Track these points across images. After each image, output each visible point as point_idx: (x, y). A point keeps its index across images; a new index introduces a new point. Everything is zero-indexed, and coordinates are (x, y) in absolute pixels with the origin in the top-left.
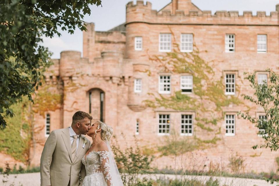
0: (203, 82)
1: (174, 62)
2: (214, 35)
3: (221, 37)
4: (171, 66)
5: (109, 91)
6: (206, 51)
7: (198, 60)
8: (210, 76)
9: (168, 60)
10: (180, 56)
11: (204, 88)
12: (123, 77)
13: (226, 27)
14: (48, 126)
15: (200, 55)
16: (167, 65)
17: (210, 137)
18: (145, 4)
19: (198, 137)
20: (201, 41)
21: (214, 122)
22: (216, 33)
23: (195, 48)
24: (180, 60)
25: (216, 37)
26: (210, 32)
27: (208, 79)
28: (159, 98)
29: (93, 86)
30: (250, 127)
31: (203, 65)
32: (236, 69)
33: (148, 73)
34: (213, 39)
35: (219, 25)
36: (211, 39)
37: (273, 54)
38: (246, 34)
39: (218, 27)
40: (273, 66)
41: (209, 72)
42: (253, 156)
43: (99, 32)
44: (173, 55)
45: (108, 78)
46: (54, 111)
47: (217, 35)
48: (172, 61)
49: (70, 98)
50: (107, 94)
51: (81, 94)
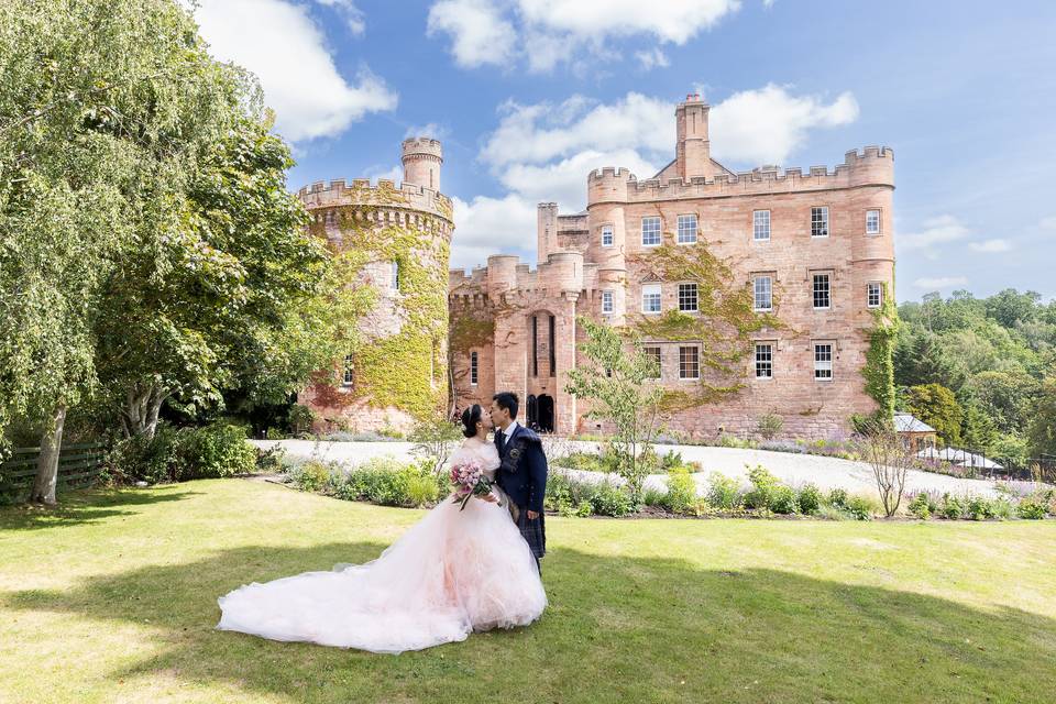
0: (714, 293)
1: (667, 263)
2: (733, 214)
3: (745, 216)
4: (660, 269)
5: (561, 315)
6: (720, 242)
7: (706, 257)
8: (727, 283)
9: (656, 261)
10: (675, 253)
11: (718, 302)
12: (584, 291)
13: (754, 199)
14: (474, 370)
15: (709, 249)
16: (655, 268)
17: (727, 385)
18: (617, 172)
19: (707, 383)
20: (711, 226)
21: (735, 359)
22: (736, 210)
23: (701, 239)
24: (675, 259)
25: (736, 217)
26: (726, 210)
27: (723, 287)
28: (642, 321)
29: (537, 308)
30: (798, 366)
31: (715, 266)
32: (772, 268)
33: (622, 283)
34: (733, 221)
35: (741, 196)
36: (727, 221)
37: (840, 240)
38: (791, 208)
39: (739, 200)
40: (840, 259)
41: (724, 276)
42: (806, 414)
43: (564, 217)
44: (665, 252)
45: (558, 295)
46: (483, 346)
47: (738, 213)
48: (662, 261)
49: (502, 327)
50: (557, 319)
51: (520, 320)
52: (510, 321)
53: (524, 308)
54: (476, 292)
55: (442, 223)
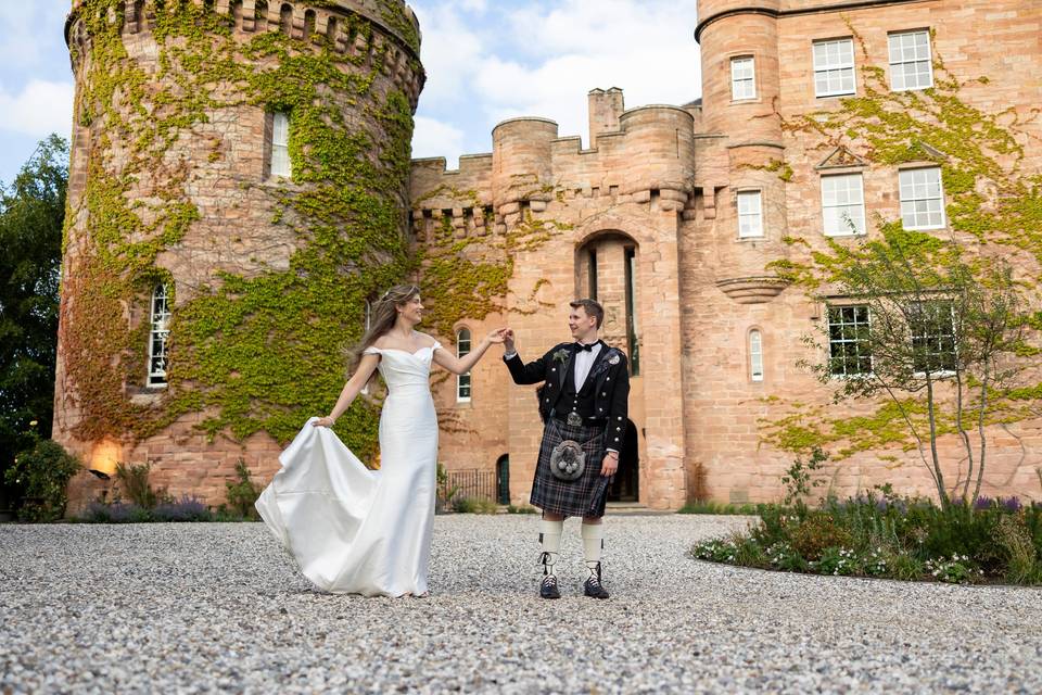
0: (981, 186)
1: (871, 128)
2: (1006, 23)
4: (858, 142)
5: (651, 239)
6: (985, 81)
7: (956, 112)
8: (1007, 163)
9: (849, 125)
10: (890, 107)
11: (990, 205)
12: (698, 191)
15: (962, 95)
16: (847, 140)
17: (1030, 378)
20: (962, 50)
22: (1012, 15)
23: (942, 76)
24: (889, 118)
25: (1014, 29)
26: (990, 17)
27: (999, 172)
28: (826, 251)
29: (598, 226)
31: (977, 128)
33: (782, 172)
34: (1007, 37)
36: (995, 37)
41: (1001, 149)
44: (867, 104)
45: (646, 195)
47: (1017, 22)
48: (863, 125)
49: (526, 270)
50: (644, 249)
51: (561, 253)
52: (541, 257)
53: (571, 227)
54: (468, 203)
55: (395, 49)
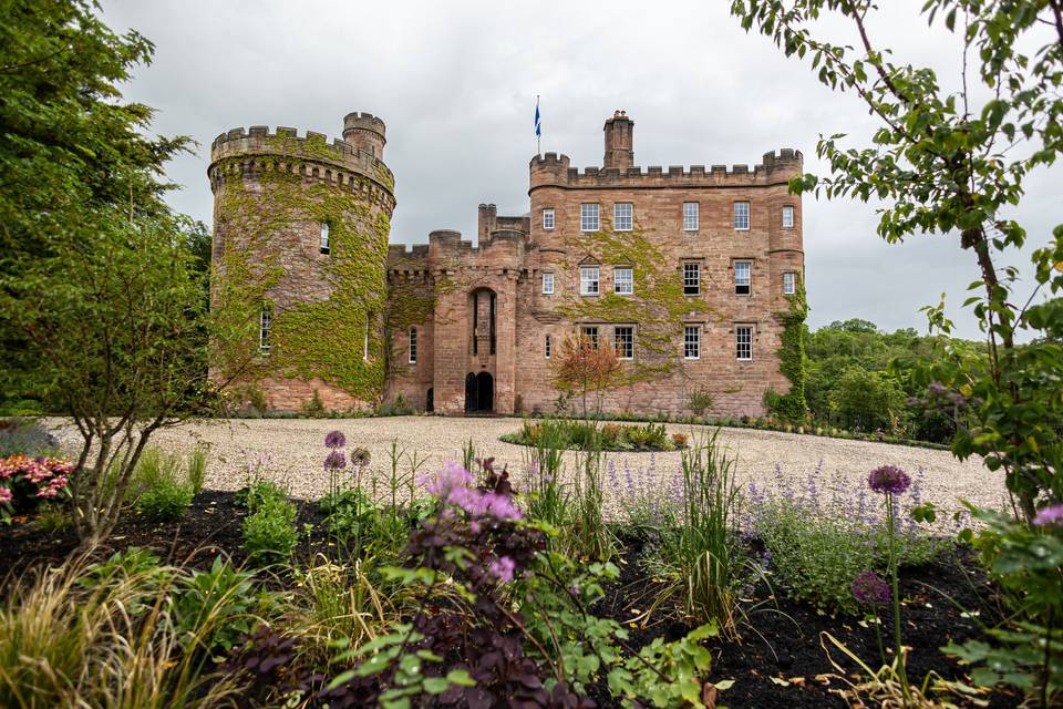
0: (648, 277)
1: (604, 247)
2: (665, 204)
3: (677, 207)
4: (598, 253)
5: (502, 292)
6: (654, 230)
7: (641, 242)
8: (660, 268)
9: (594, 245)
10: (613, 238)
11: (652, 286)
12: (526, 271)
13: (685, 191)
14: (413, 348)
15: (644, 235)
16: (593, 252)
17: (661, 363)
18: (558, 158)
19: (641, 362)
20: (646, 214)
21: (667, 340)
22: (668, 200)
23: (636, 225)
24: (612, 243)
25: (668, 207)
26: (659, 200)
27: (656, 271)
28: (581, 303)
29: (478, 285)
30: (723, 347)
31: (649, 251)
32: (700, 255)
33: (563, 264)
34: (666, 210)
35: (673, 188)
36: (660, 210)
37: (760, 232)
38: (716, 202)
39: (671, 191)
40: (759, 249)
41: (658, 262)
42: (729, 392)
43: (502, 218)
44: (602, 237)
45: (501, 272)
46: (422, 324)
47: (670, 204)
48: (600, 245)
49: (444, 303)
50: (499, 296)
51: (461, 295)
52: (451, 297)
53: (465, 284)
54: (416, 269)
55: (381, 192)
